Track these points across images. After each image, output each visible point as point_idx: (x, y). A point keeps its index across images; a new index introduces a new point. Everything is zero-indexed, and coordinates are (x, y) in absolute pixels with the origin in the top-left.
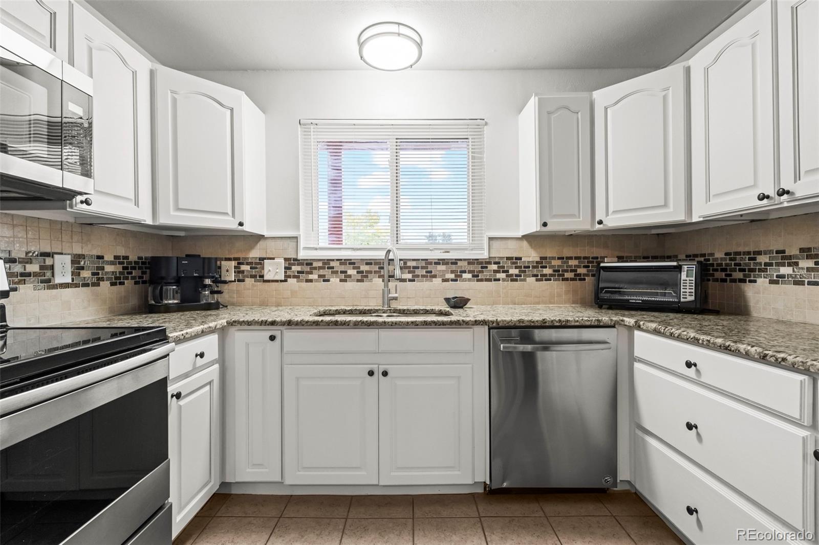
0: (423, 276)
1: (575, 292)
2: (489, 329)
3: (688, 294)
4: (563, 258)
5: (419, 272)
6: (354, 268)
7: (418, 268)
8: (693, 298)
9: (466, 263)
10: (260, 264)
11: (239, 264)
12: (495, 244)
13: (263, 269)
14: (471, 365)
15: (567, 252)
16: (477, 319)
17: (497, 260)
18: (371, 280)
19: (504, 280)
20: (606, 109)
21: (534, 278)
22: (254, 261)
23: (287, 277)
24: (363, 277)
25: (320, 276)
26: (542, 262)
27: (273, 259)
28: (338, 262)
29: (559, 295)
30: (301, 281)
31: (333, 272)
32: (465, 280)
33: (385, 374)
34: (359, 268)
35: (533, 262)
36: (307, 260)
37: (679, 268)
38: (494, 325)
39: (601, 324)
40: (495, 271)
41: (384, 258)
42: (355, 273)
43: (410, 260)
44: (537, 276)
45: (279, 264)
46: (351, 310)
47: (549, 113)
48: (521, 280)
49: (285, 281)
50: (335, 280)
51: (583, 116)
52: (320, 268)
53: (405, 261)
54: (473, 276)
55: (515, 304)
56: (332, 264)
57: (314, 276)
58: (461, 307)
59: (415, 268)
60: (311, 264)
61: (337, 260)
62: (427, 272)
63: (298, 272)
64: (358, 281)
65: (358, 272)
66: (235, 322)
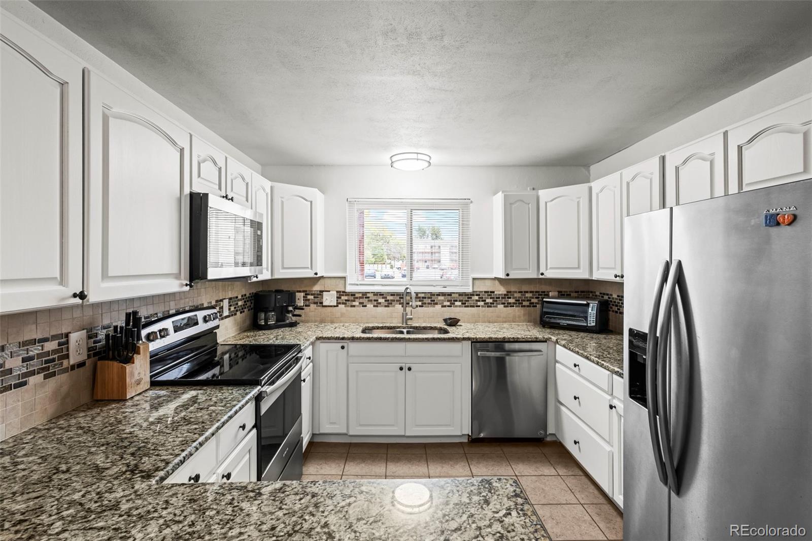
0: (429, 304)
1: (530, 314)
2: (472, 342)
3: (592, 321)
4: (522, 292)
5: (426, 301)
6: (383, 298)
7: (425, 298)
8: (594, 324)
9: (457, 295)
10: (321, 295)
11: (306, 294)
12: (477, 282)
13: (322, 298)
14: (460, 364)
15: (524, 288)
16: (465, 336)
17: (478, 293)
18: (394, 306)
19: (482, 306)
20: (546, 203)
21: (503, 305)
22: (316, 292)
23: (338, 303)
24: (389, 304)
25: (360, 303)
26: (508, 295)
27: (329, 291)
28: (372, 294)
29: (519, 317)
30: (348, 306)
31: (368, 301)
32: (456, 306)
33: (410, 369)
34: (386, 298)
35: (502, 294)
36: (352, 292)
37: (588, 305)
38: (475, 340)
39: (538, 340)
40: (477, 301)
41: (403, 291)
42: (384, 301)
43: (420, 293)
44: (505, 304)
45: (332, 295)
46: (382, 327)
47: (511, 204)
48: (494, 307)
49: (337, 306)
50: (370, 306)
51: (532, 207)
52: (360, 298)
53: (417, 294)
54: (462, 304)
55: (490, 322)
56: (368, 295)
57: (356, 303)
58: (454, 326)
59: (423, 298)
60: (355, 295)
61: (372, 292)
62: (431, 301)
63: (346, 300)
64: (386, 306)
65: (385, 301)
66: (320, 337)
